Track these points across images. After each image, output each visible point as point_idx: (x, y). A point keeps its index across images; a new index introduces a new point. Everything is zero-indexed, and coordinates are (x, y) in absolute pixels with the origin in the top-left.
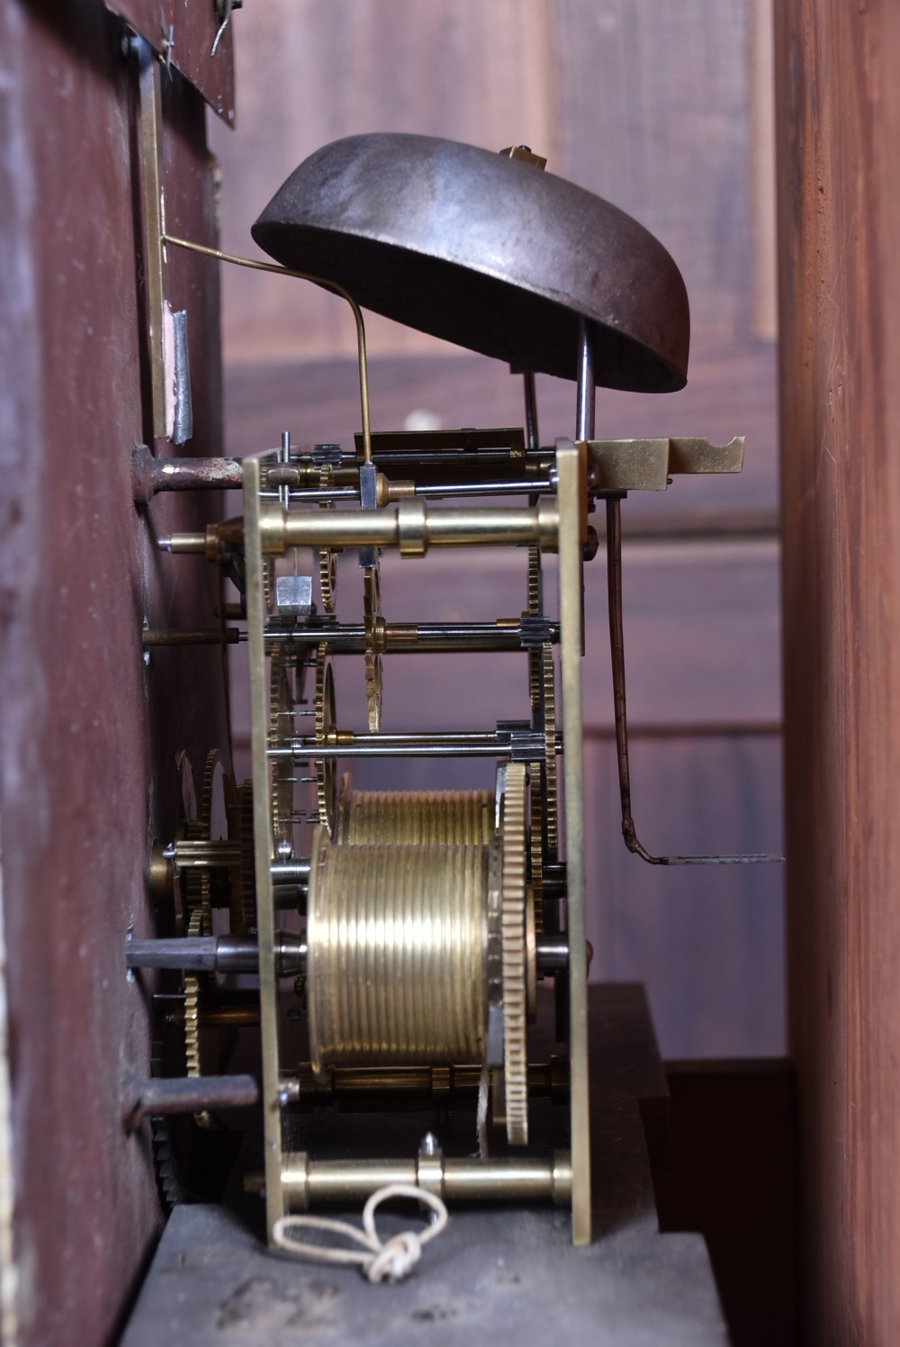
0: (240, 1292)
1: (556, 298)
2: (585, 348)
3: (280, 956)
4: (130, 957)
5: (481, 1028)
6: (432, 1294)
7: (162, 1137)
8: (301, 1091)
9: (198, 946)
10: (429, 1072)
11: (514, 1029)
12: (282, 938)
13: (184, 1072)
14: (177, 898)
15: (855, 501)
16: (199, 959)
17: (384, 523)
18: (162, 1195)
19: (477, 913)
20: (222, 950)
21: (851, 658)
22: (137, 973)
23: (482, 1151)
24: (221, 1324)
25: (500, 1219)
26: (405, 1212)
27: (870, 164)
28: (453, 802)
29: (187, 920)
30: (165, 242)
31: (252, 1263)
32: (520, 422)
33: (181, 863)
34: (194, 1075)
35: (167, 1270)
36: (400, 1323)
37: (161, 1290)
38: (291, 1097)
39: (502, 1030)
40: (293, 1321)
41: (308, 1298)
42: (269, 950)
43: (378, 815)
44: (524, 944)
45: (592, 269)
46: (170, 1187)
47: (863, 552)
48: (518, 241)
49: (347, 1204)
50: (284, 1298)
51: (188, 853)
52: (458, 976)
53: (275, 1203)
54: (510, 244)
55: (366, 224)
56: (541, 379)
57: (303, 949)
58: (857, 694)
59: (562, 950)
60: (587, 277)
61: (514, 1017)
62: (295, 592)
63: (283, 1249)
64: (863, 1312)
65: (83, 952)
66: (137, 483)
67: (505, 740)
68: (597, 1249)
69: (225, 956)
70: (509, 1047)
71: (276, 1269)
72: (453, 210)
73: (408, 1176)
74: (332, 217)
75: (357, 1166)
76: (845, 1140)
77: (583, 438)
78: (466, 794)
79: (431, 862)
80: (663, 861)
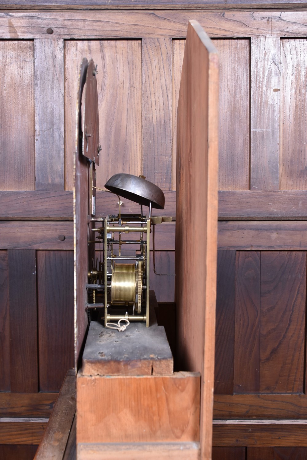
0: (102, 333)
1: (147, 198)
2: (151, 204)
3: (107, 287)
4: (86, 287)
5: (135, 298)
6: (128, 333)
7: (89, 312)
8: (110, 306)
9: (95, 285)
10: (125, 303)
11: (139, 298)
12: (108, 285)
13: (93, 303)
14: (92, 278)
15: (187, 227)
16: (96, 287)
17: (123, 229)
18: (88, 320)
19: (135, 282)
20: (99, 286)
21: (185, 247)
22: (87, 289)
23: (134, 314)
24: (100, 337)
25: (136, 324)
26: (123, 322)
27: (190, 182)
28: (131, 265)
29: (93, 281)
30: (93, 187)
31: (103, 329)
32: (140, 213)
33: (93, 274)
34: (94, 303)
35: (91, 330)
36: (124, 337)
37: (90, 332)
38: (109, 306)
39: (138, 298)
40: (109, 337)
41: (111, 334)
42: (106, 286)
43: (119, 267)
44: (141, 286)
45: (152, 194)
46: (90, 319)
47: (188, 234)
48: (142, 190)
49: (116, 321)
50: (108, 334)
51: (94, 273)
52: (132, 290)
53: (106, 321)
54: (141, 191)
55: (121, 187)
56: (143, 206)
57: (110, 286)
58: (186, 252)
59: (146, 287)
60: (151, 195)
61: (140, 296)
62: (109, 236)
63: (107, 327)
64: (185, 337)
65: (82, 286)
66: (88, 221)
67: (137, 257)
68: (150, 328)
69: (99, 287)
70: (139, 300)
71: (106, 330)
72: (133, 186)
73: (124, 317)
74: (117, 186)
75: (117, 316)
76: (183, 314)
77: (150, 217)
78: (131, 264)
79: (128, 275)
80: (159, 275)
